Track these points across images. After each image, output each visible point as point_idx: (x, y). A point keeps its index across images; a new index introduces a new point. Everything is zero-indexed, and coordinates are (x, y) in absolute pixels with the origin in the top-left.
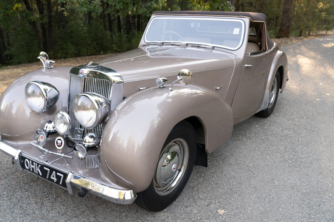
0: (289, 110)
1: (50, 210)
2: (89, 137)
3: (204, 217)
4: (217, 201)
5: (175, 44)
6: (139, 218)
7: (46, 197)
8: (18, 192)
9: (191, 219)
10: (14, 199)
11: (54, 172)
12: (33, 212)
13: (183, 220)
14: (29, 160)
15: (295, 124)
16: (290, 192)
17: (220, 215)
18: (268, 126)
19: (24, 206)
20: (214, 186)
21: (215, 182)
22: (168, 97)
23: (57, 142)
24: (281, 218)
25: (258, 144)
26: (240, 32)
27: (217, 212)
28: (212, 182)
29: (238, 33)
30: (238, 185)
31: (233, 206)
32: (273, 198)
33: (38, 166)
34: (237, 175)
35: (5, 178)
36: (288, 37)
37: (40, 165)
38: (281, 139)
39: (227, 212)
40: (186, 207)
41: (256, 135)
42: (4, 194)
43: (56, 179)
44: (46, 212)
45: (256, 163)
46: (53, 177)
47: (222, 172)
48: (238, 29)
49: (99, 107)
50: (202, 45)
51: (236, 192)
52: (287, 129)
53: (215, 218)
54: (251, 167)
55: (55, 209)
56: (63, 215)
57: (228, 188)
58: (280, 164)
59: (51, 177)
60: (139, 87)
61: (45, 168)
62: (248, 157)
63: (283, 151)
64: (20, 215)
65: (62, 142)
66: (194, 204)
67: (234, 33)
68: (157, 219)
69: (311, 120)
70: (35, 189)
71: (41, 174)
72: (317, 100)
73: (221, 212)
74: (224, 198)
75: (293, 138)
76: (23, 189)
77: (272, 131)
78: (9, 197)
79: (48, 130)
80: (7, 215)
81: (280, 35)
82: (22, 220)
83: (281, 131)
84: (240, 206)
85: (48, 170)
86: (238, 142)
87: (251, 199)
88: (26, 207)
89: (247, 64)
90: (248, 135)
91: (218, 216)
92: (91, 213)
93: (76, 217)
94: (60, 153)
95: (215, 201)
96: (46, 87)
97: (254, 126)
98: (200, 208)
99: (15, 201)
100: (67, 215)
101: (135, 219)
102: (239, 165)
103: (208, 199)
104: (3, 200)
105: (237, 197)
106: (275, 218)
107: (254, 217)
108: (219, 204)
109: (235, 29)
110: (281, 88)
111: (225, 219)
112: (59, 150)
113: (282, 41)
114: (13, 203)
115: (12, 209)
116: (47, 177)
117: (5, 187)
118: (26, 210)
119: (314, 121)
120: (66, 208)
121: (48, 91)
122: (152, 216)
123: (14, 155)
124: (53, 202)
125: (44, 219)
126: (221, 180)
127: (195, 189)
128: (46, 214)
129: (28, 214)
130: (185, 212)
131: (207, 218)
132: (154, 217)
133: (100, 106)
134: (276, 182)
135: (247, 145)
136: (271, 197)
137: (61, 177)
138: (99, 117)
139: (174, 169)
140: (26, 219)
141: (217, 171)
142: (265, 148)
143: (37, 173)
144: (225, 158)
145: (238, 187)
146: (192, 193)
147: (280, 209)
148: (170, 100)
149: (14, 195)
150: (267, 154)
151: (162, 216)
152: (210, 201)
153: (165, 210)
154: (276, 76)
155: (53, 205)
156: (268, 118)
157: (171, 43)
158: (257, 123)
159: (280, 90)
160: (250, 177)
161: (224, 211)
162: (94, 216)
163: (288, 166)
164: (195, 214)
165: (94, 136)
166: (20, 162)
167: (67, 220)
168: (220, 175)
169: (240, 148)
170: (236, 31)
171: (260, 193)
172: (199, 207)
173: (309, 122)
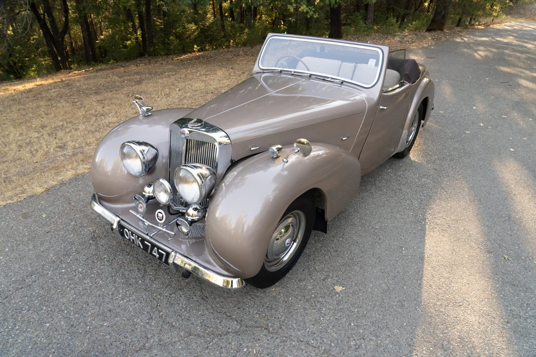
0: (430, 148)
1: (154, 279)
2: (193, 209)
3: (319, 295)
4: (335, 275)
5: (296, 74)
6: (248, 293)
7: (149, 263)
8: (119, 255)
9: (304, 296)
10: (115, 264)
11: (156, 248)
12: (136, 282)
13: (296, 297)
14: (129, 231)
15: (435, 169)
16: (419, 264)
17: (337, 293)
18: (403, 171)
19: (126, 273)
20: (333, 254)
21: (335, 249)
22: (283, 170)
23: (158, 215)
24: (405, 299)
25: (388, 196)
27: (334, 289)
28: (331, 249)
30: (360, 254)
31: (352, 281)
32: (398, 272)
33: (138, 239)
34: (361, 240)
35: (105, 236)
36: (442, 30)
37: (140, 239)
38: (416, 191)
39: (345, 289)
40: (300, 281)
41: (387, 184)
42: (105, 258)
43: (158, 255)
44: (149, 282)
45: (383, 224)
46: (155, 252)
47: (343, 235)
49: (202, 182)
50: (328, 78)
51: (358, 264)
52: (425, 175)
53: (331, 297)
54: (377, 229)
55: (158, 278)
56: (167, 286)
57: (349, 258)
58: (411, 225)
59: (153, 252)
60: (250, 147)
61: (145, 242)
62: (375, 215)
63: (417, 207)
64: (122, 285)
65: (163, 216)
66: (309, 277)
68: (268, 295)
69: (456, 163)
70: (137, 252)
71: (142, 247)
72: (467, 132)
73: (339, 289)
74: (343, 270)
75: (431, 189)
76: (124, 252)
77: (406, 178)
78: (110, 261)
79: (147, 195)
80: (109, 285)
81: (432, 28)
82: (124, 291)
83: (418, 179)
84: (360, 282)
85: (150, 245)
86: (366, 194)
87: (374, 273)
88: (128, 275)
89: (382, 106)
90: (377, 183)
91: (335, 293)
92: (197, 284)
93: (180, 289)
94: (161, 227)
95: (333, 274)
96: (143, 147)
97: (386, 171)
98: (315, 283)
99: (116, 267)
100: (171, 286)
101: (244, 295)
102: (364, 226)
103: (325, 272)
104: (104, 265)
105: (358, 271)
106: (397, 299)
107: (374, 296)
108: (337, 279)
110: (424, 120)
111: (342, 298)
112: (161, 224)
113: (434, 36)
114: (114, 270)
115: (114, 277)
116: (149, 252)
117: (106, 249)
118: (128, 278)
119: (460, 164)
120: (171, 278)
121: (145, 152)
122: (262, 291)
123: (112, 222)
124: (156, 270)
125: (148, 291)
126: (341, 246)
127: (312, 257)
128: (149, 285)
129: (130, 284)
130: (298, 288)
131: (322, 295)
132: (264, 292)
133: (203, 180)
134: (405, 251)
135: (376, 198)
136: (396, 270)
137: (163, 254)
138: (204, 193)
139: (288, 244)
140: (129, 290)
141: (338, 233)
142: (397, 203)
143: (138, 245)
144: (348, 216)
145: (359, 256)
146: (308, 262)
147: (405, 288)
148: (286, 173)
149: (115, 259)
150: (398, 212)
151: (273, 292)
152: (328, 274)
153: (277, 284)
154: (418, 110)
155: (156, 273)
156: (404, 160)
157: (291, 72)
158: (390, 167)
159: (422, 122)
160: (375, 243)
161: (341, 287)
162: (200, 289)
163: (420, 228)
164: (310, 290)
165: (198, 208)
166: (119, 230)
167: (171, 293)
168: (341, 239)
169: (366, 202)
170: (372, 63)
171: (384, 266)
172: (314, 281)
173: (453, 166)
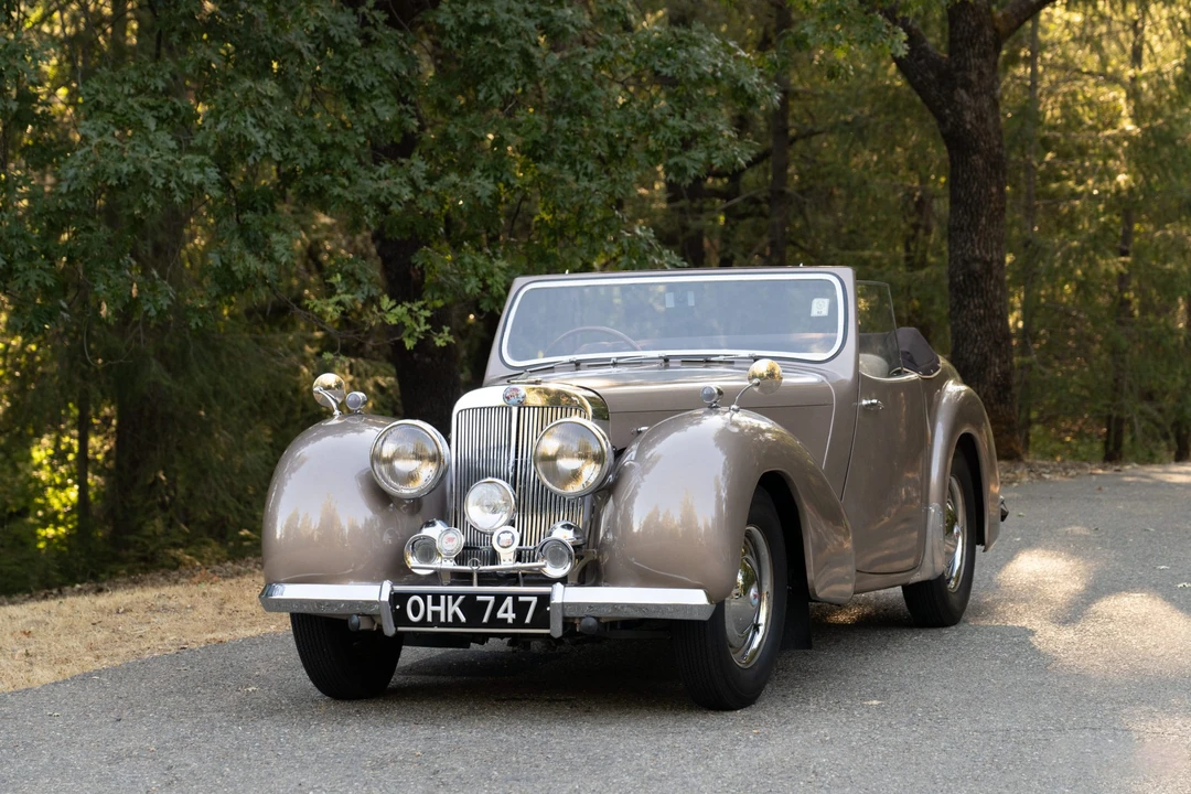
5: (622, 361)
11: (509, 598)
14: (424, 595)
23: (498, 538)
26: (833, 308)
27: (863, 704)
29: (825, 312)
33: (454, 601)
37: (461, 598)
43: (513, 615)
46: (505, 612)
48: (826, 302)
50: (716, 355)
59: (498, 613)
61: (479, 598)
65: (512, 537)
67: (814, 313)
71: (463, 618)
85: (491, 598)
91: (867, 706)
109: (816, 302)
112: (507, 555)
116: (486, 620)
137: (531, 602)
143: (451, 619)
157: (609, 359)
170: (820, 307)
